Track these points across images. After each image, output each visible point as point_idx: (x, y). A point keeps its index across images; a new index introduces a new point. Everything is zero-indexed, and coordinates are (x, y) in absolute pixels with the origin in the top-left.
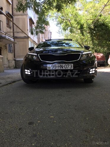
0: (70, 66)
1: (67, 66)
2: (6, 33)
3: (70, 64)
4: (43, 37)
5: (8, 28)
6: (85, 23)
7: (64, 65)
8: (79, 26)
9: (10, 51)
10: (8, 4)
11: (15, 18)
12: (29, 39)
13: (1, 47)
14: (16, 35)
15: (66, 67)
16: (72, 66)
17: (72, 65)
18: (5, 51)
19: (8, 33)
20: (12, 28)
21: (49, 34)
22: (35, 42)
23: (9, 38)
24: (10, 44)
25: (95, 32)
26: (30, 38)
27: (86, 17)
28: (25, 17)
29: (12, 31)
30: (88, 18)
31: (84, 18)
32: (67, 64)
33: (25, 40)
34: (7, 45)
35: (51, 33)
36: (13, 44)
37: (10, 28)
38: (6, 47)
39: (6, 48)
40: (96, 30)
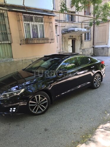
2: (82, 22)
9: (88, 39)
13: (75, 39)
34: (83, 34)
37: (90, 14)
38: (81, 37)
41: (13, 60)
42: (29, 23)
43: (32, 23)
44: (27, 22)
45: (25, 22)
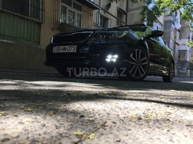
0: (73, 49)
1: (71, 48)
3: (73, 46)
4: (178, 36)
7: (67, 47)
11: (129, 14)
15: (69, 50)
16: (75, 49)
17: (76, 46)
32: (70, 46)
41: (39, 47)
42: (66, 6)
43: (70, 8)
44: (64, 5)
45: (62, 4)
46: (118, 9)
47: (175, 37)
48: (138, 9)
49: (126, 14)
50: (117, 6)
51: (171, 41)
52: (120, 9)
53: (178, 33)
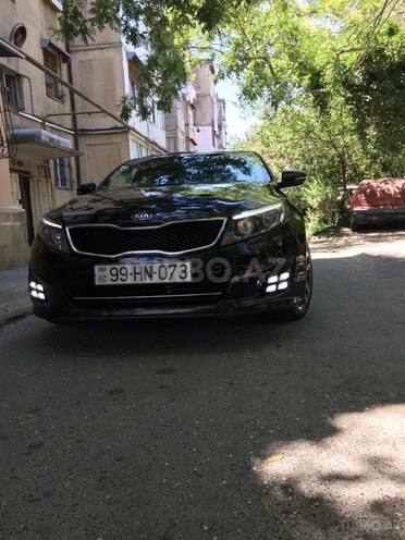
2: (44, 120)
4: (191, 121)
5: (50, 100)
6: (328, 63)
8: (307, 77)
9: (64, 184)
10: (49, 11)
11: (76, 59)
12: (130, 137)
13: (28, 173)
14: (83, 123)
18: (42, 185)
19: (53, 119)
20: (67, 99)
21: (213, 107)
22: (156, 145)
23: (51, 140)
24: (61, 160)
25: (368, 98)
26: (133, 130)
27: (334, 43)
28: (111, 53)
29: (67, 108)
30: (339, 46)
31: (323, 46)
33: (116, 139)
34: (51, 162)
35: (224, 103)
36: (73, 159)
37: (60, 98)
38: (47, 170)
39: (47, 176)
40: (373, 90)
46: (45, 46)
47: (187, 125)
48: (102, 49)
49: (66, 59)
50: (41, 36)
51: (180, 134)
52: (51, 44)
53: (190, 112)
